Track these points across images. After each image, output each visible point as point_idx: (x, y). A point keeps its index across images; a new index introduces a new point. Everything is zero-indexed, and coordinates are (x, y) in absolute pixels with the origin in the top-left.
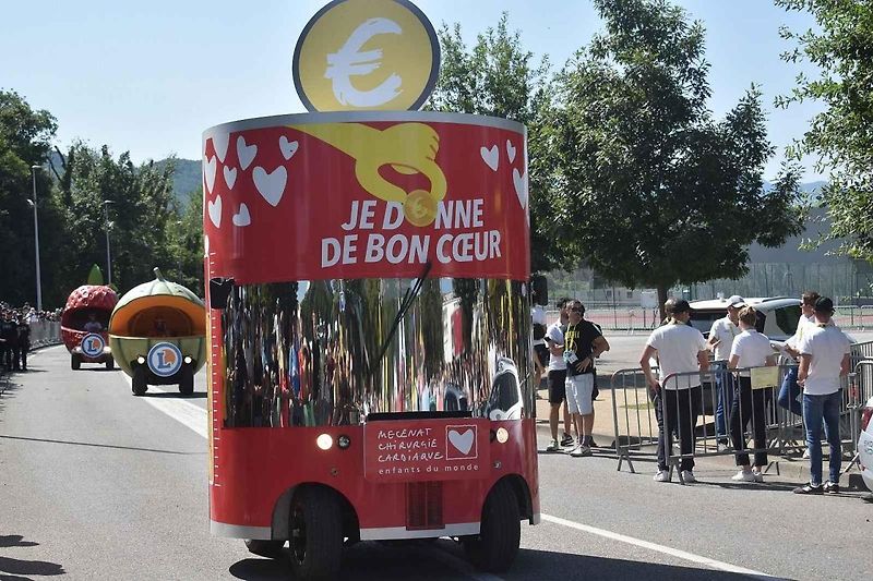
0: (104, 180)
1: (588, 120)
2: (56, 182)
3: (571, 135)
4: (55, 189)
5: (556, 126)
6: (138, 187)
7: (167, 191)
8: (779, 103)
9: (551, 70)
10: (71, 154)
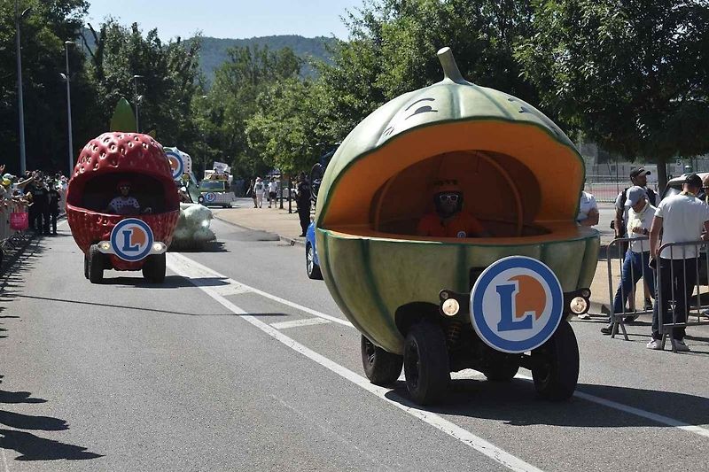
0: (134, 57)
2: (89, 58)
4: (88, 64)
6: (165, 63)
7: (194, 66)
10: (103, 31)
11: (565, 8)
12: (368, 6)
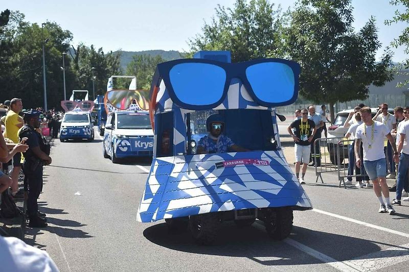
0: (92, 59)
1: (301, 31)
2: (73, 60)
3: (293, 38)
4: (72, 63)
5: (287, 34)
6: (106, 62)
7: (118, 64)
8: (387, 23)
9: (282, 11)
10: (78, 48)
11: (289, 37)
12: (198, 37)
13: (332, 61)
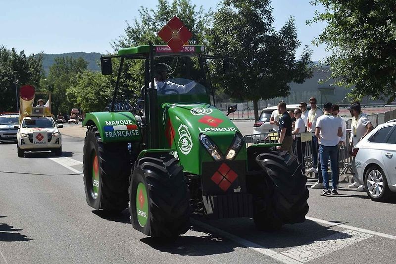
0: (14, 62)
1: (224, 32)
3: (217, 38)
5: (210, 35)
6: (28, 65)
7: (40, 67)
8: (308, 23)
9: (204, 12)
11: (213, 38)
12: (122, 38)
13: (255, 59)
